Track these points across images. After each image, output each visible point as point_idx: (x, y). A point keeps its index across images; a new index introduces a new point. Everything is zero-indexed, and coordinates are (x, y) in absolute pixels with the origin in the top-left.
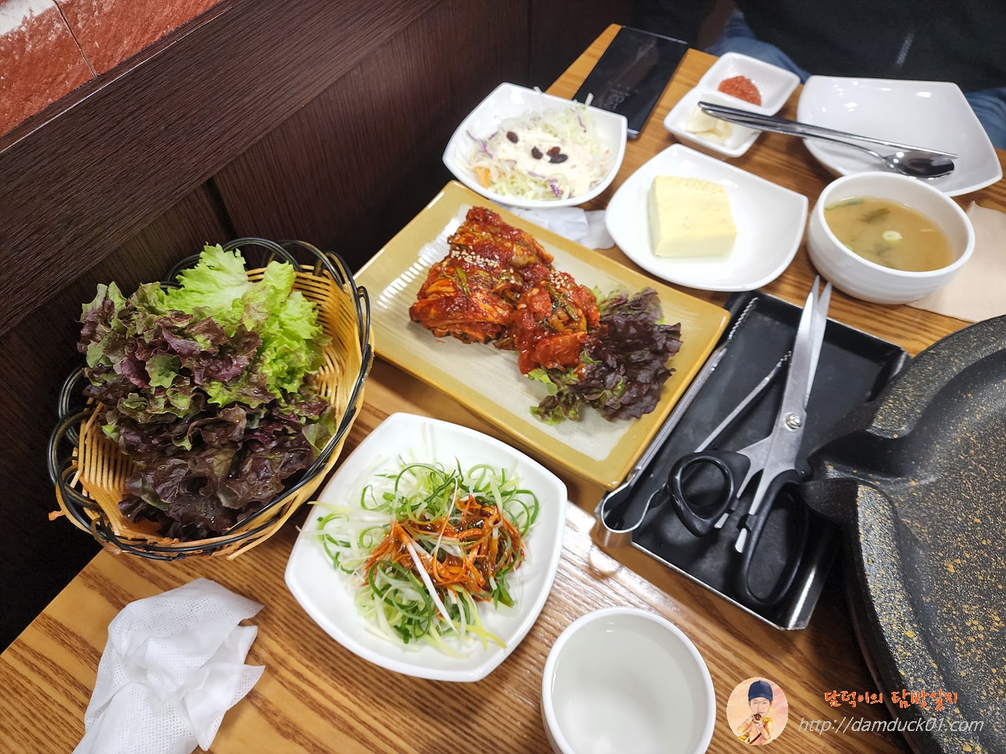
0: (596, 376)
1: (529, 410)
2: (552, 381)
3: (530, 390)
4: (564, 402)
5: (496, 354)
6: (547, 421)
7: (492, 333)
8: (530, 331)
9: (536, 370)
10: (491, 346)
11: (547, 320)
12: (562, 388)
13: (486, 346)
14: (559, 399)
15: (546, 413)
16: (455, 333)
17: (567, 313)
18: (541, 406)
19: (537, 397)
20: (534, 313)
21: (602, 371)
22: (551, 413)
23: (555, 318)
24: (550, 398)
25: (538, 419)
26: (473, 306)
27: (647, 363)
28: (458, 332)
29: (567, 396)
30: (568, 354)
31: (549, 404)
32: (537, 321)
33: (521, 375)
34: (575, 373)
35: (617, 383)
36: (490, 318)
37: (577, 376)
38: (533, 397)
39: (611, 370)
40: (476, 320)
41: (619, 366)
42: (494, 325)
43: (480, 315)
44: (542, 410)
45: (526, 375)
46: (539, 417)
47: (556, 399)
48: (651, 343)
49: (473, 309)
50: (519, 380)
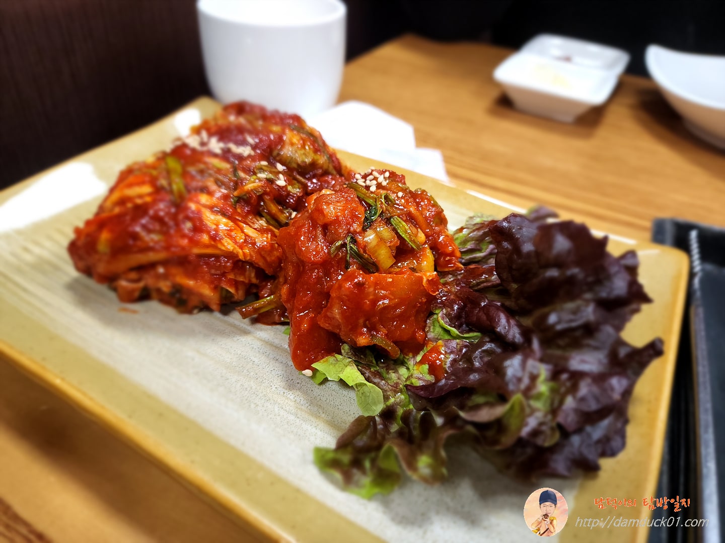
0: (477, 364)
1: (311, 456)
2: (368, 379)
3: (317, 408)
4: (401, 434)
5: (245, 332)
6: (358, 485)
7: (236, 284)
8: (315, 265)
9: (330, 359)
10: (235, 317)
11: (354, 241)
12: (392, 400)
13: (226, 318)
14: (386, 428)
15: (357, 463)
16: (159, 291)
17: (395, 230)
18: (343, 444)
19: (333, 424)
20: (325, 227)
21: (488, 352)
22: (367, 464)
23: (370, 237)
24: (363, 424)
25: (333, 481)
26: (188, 218)
27: (589, 330)
28: (165, 286)
29: (406, 418)
30: (402, 318)
31: (362, 441)
32: (332, 242)
33: (297, 372)
34: (422, 362)
35: (534, 378)
36: (228, 245)
37: (426, 367)
38: (322, 425)
39: (510, 348)
40: (196, 251)
41: (528, 341)
42: (239, 264)
43: (205, 238)
44: (346, 458)
45: (308, 372)
46: (338, 475)
47: (380, 427)
48: (599, 282)
49: (189, 225)
50: (291, 385)
